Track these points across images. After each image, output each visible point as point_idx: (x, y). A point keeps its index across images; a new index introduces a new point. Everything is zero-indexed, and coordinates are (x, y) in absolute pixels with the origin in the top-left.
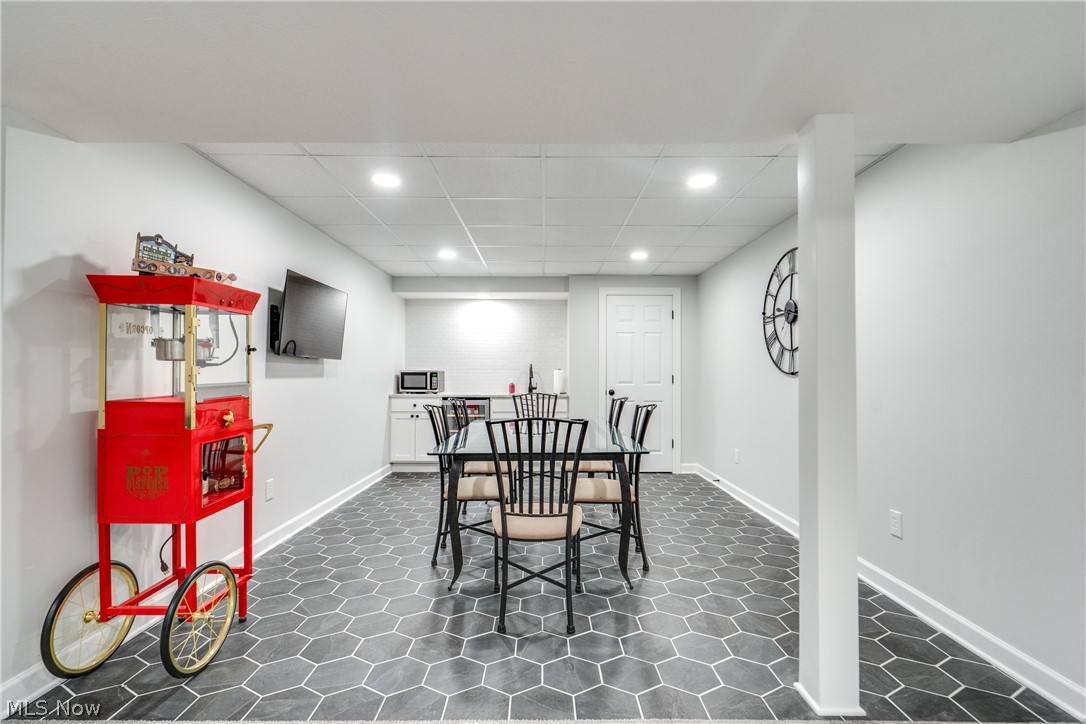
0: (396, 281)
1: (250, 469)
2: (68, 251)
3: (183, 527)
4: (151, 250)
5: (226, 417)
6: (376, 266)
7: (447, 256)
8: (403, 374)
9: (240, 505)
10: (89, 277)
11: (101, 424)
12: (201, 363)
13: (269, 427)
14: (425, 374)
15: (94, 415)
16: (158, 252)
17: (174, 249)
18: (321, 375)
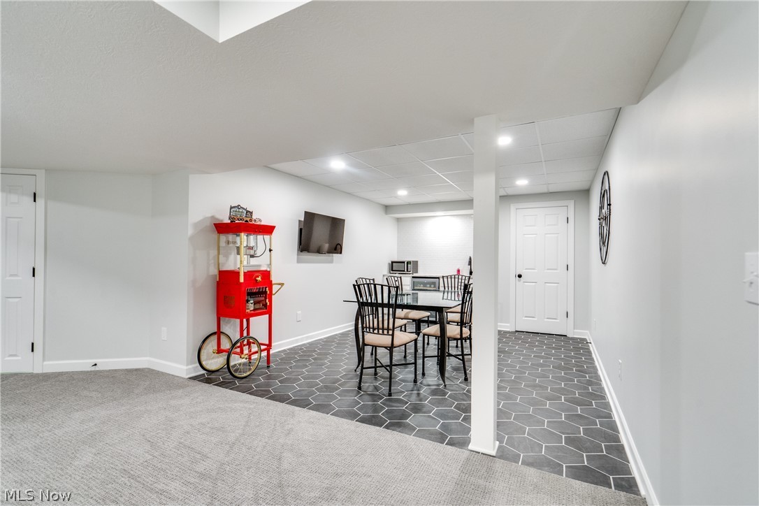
0: (387, 208)
1: (271, 301)
2: (209, 215)
3: (245, 320)
4: (236, 211)
5: (257, 279)
6: (372, 201)
7: (402, 193)
8: (392, 262)
9: (267, 316)
10: (215, 224)
11: (218, 280)
12: (252, 256)
13: (282, 284)
14: (404, 262)
15: (216, 275)
16: (239, 212)
17: (246, 210)
18: (331, 262)
